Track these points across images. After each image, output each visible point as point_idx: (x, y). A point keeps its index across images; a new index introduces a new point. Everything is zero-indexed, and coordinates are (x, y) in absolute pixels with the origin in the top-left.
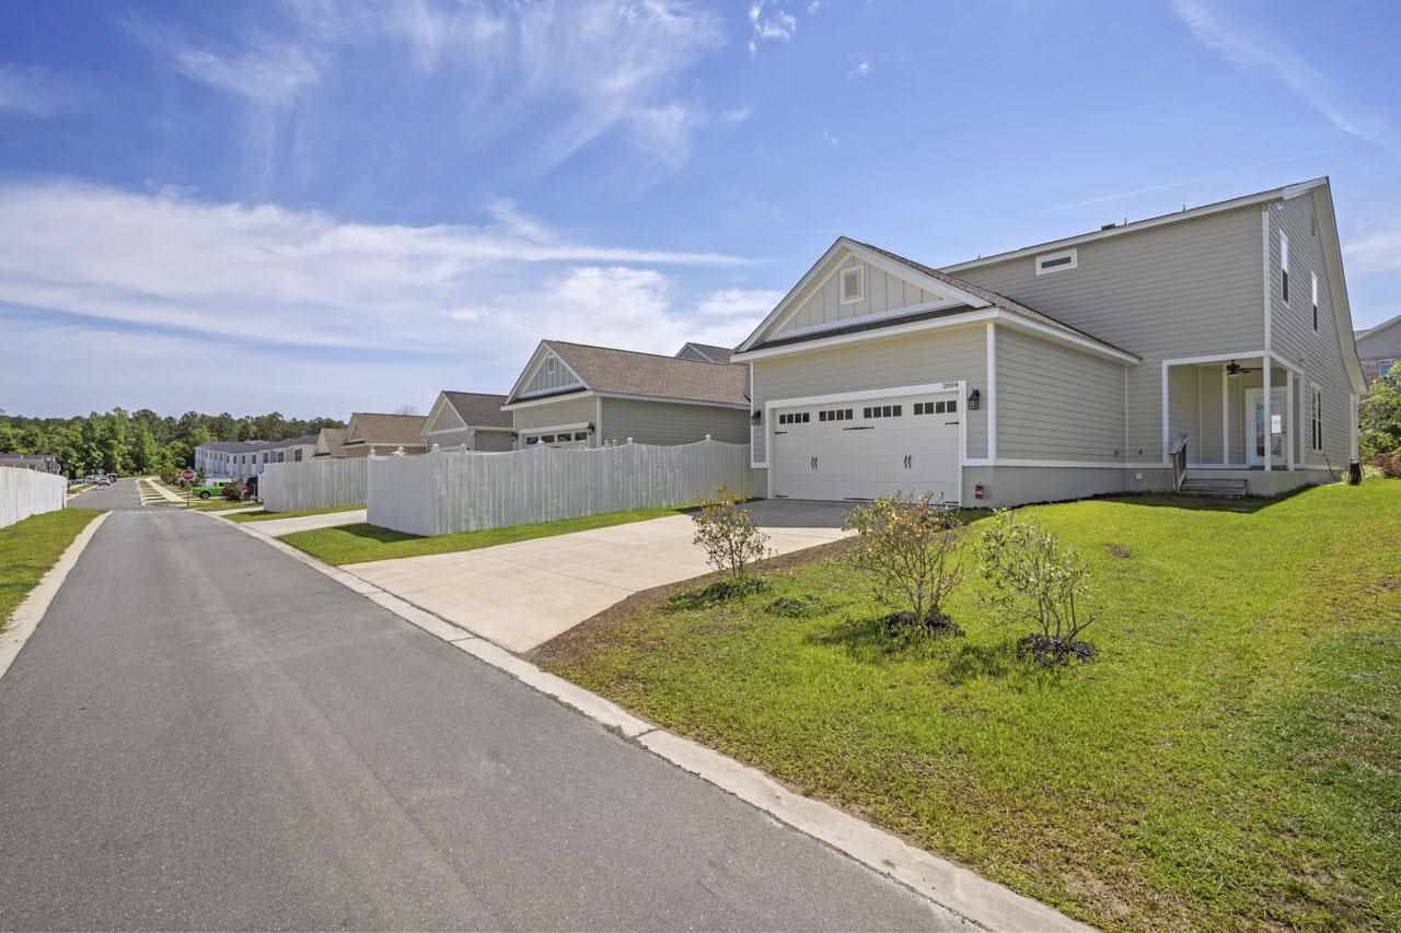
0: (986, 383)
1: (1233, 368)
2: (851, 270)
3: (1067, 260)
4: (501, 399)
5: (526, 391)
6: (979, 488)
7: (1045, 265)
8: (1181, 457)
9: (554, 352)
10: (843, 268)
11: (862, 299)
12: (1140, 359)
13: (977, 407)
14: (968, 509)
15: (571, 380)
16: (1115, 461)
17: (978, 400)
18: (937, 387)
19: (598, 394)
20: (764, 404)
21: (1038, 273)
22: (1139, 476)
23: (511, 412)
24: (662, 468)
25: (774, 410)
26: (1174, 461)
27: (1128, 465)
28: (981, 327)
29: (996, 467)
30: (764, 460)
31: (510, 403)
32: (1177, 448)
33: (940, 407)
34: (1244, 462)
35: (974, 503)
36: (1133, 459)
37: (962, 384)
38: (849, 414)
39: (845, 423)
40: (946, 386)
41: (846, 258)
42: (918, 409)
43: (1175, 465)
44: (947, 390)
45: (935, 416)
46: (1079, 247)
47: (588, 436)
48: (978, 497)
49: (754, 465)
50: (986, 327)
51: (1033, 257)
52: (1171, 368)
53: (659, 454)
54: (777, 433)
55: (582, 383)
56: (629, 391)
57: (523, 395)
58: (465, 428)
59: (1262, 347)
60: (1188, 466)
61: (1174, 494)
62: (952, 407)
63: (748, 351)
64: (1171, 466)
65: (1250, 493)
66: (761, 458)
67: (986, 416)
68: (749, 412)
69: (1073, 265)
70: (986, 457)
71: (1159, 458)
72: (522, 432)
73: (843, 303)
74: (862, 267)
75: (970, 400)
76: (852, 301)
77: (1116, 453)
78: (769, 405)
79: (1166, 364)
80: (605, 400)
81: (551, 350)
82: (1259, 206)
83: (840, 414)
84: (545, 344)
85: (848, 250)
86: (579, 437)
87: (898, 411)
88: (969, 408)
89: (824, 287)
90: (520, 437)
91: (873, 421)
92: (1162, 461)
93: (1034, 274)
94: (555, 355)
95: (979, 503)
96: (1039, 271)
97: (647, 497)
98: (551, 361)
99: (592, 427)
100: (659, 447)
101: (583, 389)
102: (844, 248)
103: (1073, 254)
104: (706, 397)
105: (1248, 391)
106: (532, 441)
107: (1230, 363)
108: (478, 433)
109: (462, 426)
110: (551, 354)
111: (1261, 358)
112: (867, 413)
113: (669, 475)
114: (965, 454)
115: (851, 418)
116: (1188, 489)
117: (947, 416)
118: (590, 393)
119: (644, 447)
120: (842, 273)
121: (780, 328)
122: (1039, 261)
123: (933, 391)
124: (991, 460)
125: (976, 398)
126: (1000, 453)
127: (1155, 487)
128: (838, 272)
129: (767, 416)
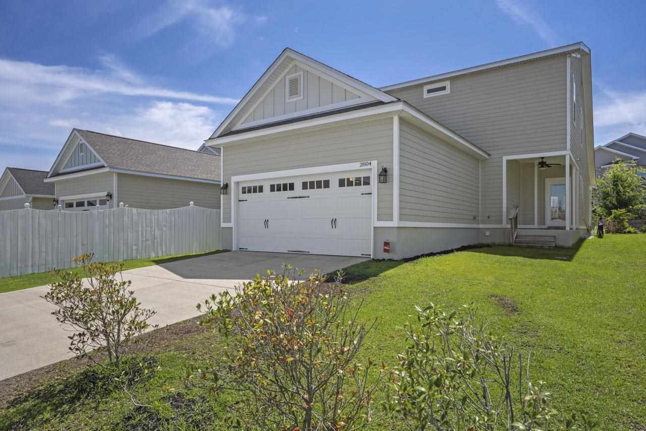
0: (392, 162)
1: (542, 164)
2: (293, 75)
3: (444, 88)
4: (45, 174)
5: (64, 168)
6: (386, 244)
7: (429, 91)
8: (515, 221)
9: (83, 139)
10: (287, 74)
11: (302, 97)
12: (489, 155)
13: (385, 182)
14: (378, 260)
15: (96, 160)
16: (473, 223)
17: (386, 175)
18: (356, 166)
19: (112, 170)
20: (230, 179)
21: (425, 97)
22: (488, 233)
23: (53, 184)
24: (151, 227)
25: (238, 183)
26: (511, 224)
27: (481, 226)
28: (388, 118)
29: (398, 228)
30: (230, 222)
31: (51, 177)
32: (512, 215)
33: (358, 182)
34: (544, 224)
35: (383, 256)
36: (483, 223)
37: (375, 163)
38: (292, 187)
39: (289, 193)
40: (362, 165)
41: (291, 66)
42: (342, 183)
43: (512, 226)
44: (363, 168)
45: (354, 188)
46: (452, 79)
47: (108, 203)
48: (386, 251)
49: (223, 225)
50: (392, 118)
51: (422, 85)
52: (508, 162)
53: (148, 216)
54: (240, 201)
55: (102, 162)
56: (141, 169)
57: (62, 171)
58: (24, 196)
59: (565, 149)
60: (519, 226)
61: (510, 245)
62: (367, 182)
63: (218, 137)
64: (509, 226)
65: (557, 244)
66: (228, 219)
67: (392, 188)
68: (220, 185)
69: (448, 91)
70: (392, 220)
71: (501, 222)
72: (61, 198)
73: (287, 101)
74: (302, 73)
75: (380, 175)
76: (295, 99)
77: (475, 218)
78: (234, 179)
79: (505, 158)
80: (119, 175)
81: (81, 138)
82: (565, 54)
83: (285, 186)
84: (75, 132)
85: (292, 59)
86: (103, 202)
87: (327, 184)
88: (380, 182)
89: (274, 89)
90: (60, 202)
91: (309, 192)
92: (502, 223)
93: (422, 98)
94: (84, 141)
95: (386, 256)
96: (426, 95)
97: (137, 250)
98: (82, 145)
99: (110, 196)
100: (148, 211)
101: (103, 167)
102: (287, 57)
103: (447, 84)
104: (204, 176)
105: (547, 180)
106: (70, 205)
107: (541, 160)
108: (34, 199)
109: (22, 194)
110: (81, 140)
111: (564, 156)
112: (305, 185)
113: (157, 233)
114: (376, 220)
115: (293, 190)
116: (520, 242)
117: (363, 188)
118: (107, 170)
119: (134, 210)
120: (288, 78)
121: (242, 120)
122: (426, 88)
123: (352, 169)
124: (395, 223)
125: (384, 174)
126: (402, 217)
127: (498, 240)
128: (285, 76)
129: (232, 187)
